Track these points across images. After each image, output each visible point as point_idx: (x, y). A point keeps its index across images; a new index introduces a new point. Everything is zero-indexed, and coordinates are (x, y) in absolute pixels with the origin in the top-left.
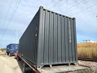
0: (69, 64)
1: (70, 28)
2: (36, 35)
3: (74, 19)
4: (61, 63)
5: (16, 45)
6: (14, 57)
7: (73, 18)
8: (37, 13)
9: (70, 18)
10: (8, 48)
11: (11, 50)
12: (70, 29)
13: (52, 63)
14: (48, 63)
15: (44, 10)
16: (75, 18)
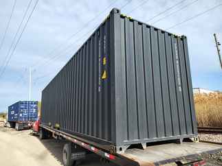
0: (181, 141)
1: (177, 58)
2: (104, 77)
3: (183, 38)
4: (163, 138)
5: (32, 104)
6: (31, 131)
7: (183, 36)
8: (103, 25)
9: (176, 37)
10: (13, 113)
11: (21, 115)
12: (177, 62)
13: (147, 140)
14: (139, 138)
15: (122, 17)
16: (185, 37)
